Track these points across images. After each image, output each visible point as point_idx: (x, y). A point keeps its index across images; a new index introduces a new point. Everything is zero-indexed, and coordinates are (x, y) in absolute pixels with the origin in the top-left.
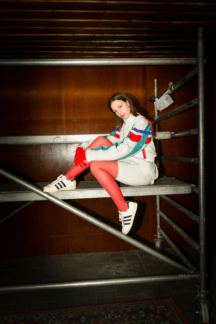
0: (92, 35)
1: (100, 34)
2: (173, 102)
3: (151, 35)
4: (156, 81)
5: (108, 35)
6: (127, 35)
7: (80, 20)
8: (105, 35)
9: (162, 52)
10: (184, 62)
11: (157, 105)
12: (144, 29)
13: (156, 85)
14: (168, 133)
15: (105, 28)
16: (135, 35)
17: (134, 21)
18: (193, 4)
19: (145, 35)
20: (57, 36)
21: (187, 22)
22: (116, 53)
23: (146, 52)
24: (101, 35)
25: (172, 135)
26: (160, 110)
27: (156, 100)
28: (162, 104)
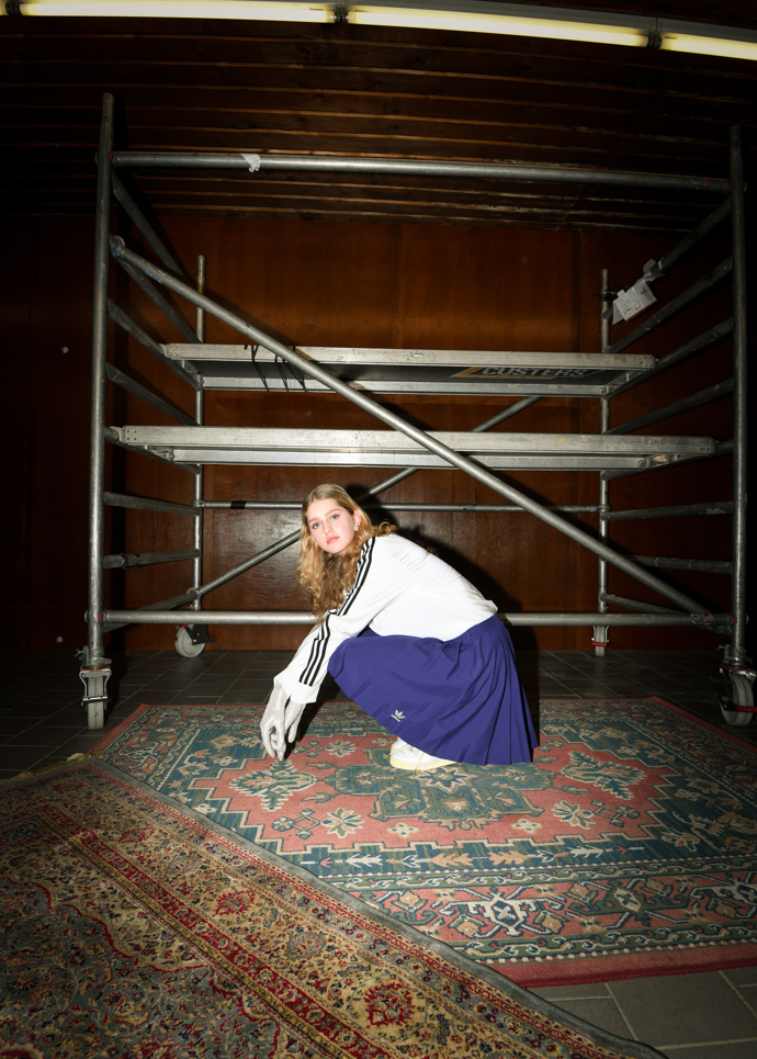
2: (655, 299)
4: (604, 272)
9: (618, 214)
10: (706, 185)
11: (619, 308)
12: (596, 150)
13: (604, 280)
14: (649, 356)
17: (583, 129)
18: (707, 98)
21: (687, 140)
22: (522, 210)
23: (584, 212)
25: (657, 363)
26: (626, 317)
27: (619, 294)
28: (630, 302)
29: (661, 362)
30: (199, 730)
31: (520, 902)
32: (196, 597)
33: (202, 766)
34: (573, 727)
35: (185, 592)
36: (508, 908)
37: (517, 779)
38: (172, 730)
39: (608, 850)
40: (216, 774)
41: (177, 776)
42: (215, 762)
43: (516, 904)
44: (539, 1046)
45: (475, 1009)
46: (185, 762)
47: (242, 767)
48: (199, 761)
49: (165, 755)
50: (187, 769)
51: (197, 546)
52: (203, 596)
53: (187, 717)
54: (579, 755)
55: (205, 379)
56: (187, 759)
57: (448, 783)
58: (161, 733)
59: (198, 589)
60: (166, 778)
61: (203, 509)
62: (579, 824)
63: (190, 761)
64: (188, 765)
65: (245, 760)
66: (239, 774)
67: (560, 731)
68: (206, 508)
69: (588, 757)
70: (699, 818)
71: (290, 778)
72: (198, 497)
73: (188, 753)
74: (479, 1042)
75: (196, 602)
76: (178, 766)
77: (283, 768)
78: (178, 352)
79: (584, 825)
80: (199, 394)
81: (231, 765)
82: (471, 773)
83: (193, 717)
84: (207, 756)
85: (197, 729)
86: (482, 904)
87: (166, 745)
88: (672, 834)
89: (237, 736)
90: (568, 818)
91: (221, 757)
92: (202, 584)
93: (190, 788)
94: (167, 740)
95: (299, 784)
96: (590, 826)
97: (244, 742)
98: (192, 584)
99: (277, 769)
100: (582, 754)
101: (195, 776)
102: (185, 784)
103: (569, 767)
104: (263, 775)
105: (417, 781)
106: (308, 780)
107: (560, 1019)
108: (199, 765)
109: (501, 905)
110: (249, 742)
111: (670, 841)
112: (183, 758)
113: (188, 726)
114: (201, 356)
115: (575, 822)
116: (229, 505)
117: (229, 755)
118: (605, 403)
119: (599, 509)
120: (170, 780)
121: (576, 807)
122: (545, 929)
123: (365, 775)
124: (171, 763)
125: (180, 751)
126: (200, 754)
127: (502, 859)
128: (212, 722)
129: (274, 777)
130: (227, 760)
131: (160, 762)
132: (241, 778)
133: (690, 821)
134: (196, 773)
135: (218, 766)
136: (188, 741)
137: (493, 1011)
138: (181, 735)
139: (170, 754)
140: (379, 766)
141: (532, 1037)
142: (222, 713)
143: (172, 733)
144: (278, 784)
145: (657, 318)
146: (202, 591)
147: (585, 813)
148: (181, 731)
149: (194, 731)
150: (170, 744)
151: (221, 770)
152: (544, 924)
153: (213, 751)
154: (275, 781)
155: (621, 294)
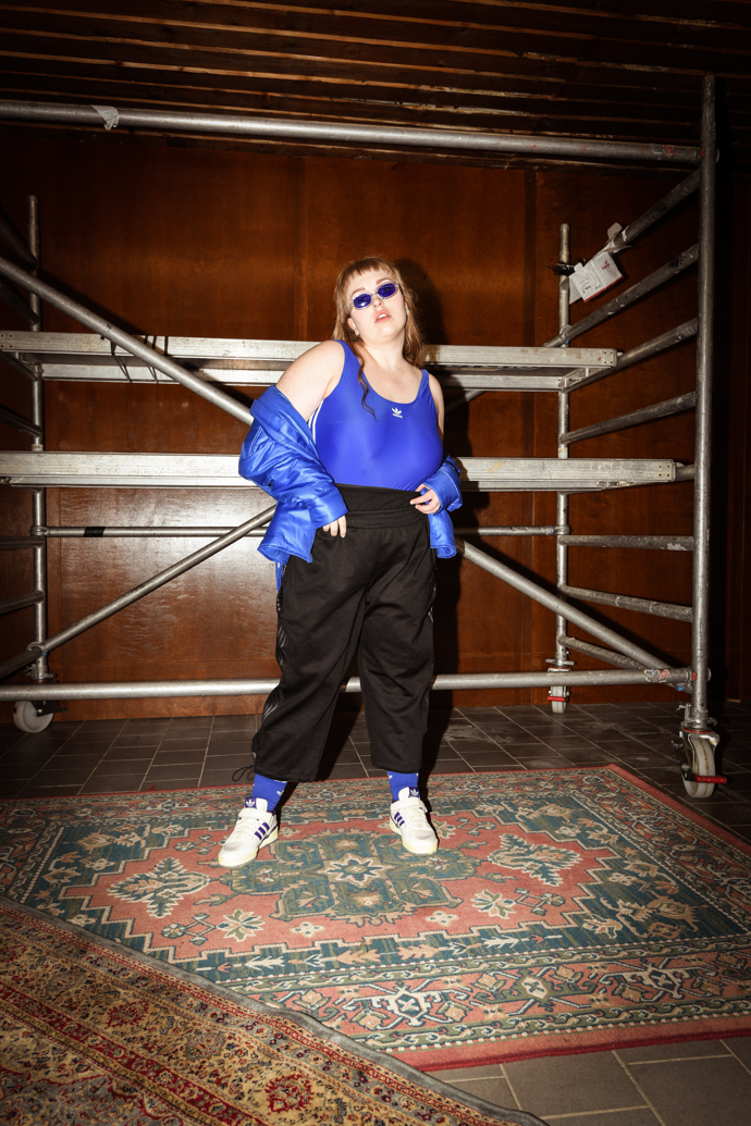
0: (412, 87)
1: (432, 86)
2: (619, 275)
3: (565, 99)
4: (565, 229)
5: (454, 90)
6: (503, 94)
7: (395, 44)
8: (447, 90)
10: (670, 155)
11: (577, 284)
12: (551, 79)
13: (565, 241)
14: (609, 351)
15: (452, 70)
16: (525, 95)
17: (533, 55)
18: (686, 22)
19: (549, 98)
20: (320, 82)
21: (664, 69)
24: (435, 89)
25: (618, 358)
26: (586, 296)
27: (576, 268)
28: (591, 278)
29: (624, 359)
30: (62, 829)
31: (425, 994)
32: (40, 653)
33: (72, 872)
34: (511, 805)
35: (24, 649)
36: (412, 1001)
37: (437, 868)
38: (28, 830)
39: (523, 940)
40: (90, 881)
41: (42, 885)
42: (88, 866)
43: (420, 996)
44: (429, 1119)
45: (372, 1091)
46: (51, 868)
47: (120, 871)
48: (68, 866)
49: (24, 862)
50: (54, 877)
51: (40, 587)
52: (50, 652)
53: (44, 813)
54: (511, 838)
55: (44, 366)
56: (53, 864)
57: (359, 877)
58: (15, 836)
59: (43, 644)
60: (30, 888)
61: (46, 537)
62: (498, 914)
63: (57, 866)
64: (55, 871)
65: (123, 862)
66: (118, 879)
67: (495, 811)
68: (50, 536)
69: (521, 840)
70: (628, 904)
71: (179, 880)
72: (39, 524)
73: (52, 857)
74: (374, 1119)
75: (41, 660)
76: (43, 873)
77: (170, 869)
78: (12, 342)
79: (503, 914)
80: (36, 384)
81: (107, 869)
82: (387, 864)
83: (52, 813)
84: (76, 860)
85: (59, 827)
86: (386, 998)
87: (24, 849)
88: (595, 921)
89: (110, 834)
90: (487, 908)
91: (94, 861)
92: (47, 637)
93: (61, 897)
94: (24, 843)
95: (190, 886)
96: (510, 915)
97: (120, 841)
98: (34, 637)
99: (163, 870)
100: (515, 837)
101: (65, 884)
102: (55, 894)
103: (498, 852)
104: (147, 878)
105: (326, 876)
106: (200, 880)
107: (452, 1096)
108: (68, 871)
109: (406, 998)
110: (126, 840)
111: (590, 928)
112: (48, 864)
113: (47, 825)
114: (43, 347)
115: (494, 911)
116: (82, 532)
117: (104, 857)
118: (563, 397)
119: (556, 531)
120: (36, 890)
121: (498, 896)
122: (447, 1018)
123: (267, 872)
124: (34, 871)
125: (42, 856)
126: (69, 858)
127: (411, 953)
128: (77, 818)
129: (160, 880)
130: (102, 864)
131: (19, 870)
132: (121, 883)
133: (617, 907)
134: (66, 880)
135: (92, 872)
136: (50, 843)
137: (389, 1092)
138: (41, 836)
139: (30, 860)
140: (282, 861)
141: (424, 1112)
142: (88, 806)
143: (28, 834)
144: (166, 887)
145: (620, 302)
146: (49, 645)
147: (507, 902)
148: (40, 831)
149: (57, 831)
150: (28, 848)
151: (96, 876)
152: (447, 1014)
153: (83, 853)
154: (162, 884)
155: (578, 267)
